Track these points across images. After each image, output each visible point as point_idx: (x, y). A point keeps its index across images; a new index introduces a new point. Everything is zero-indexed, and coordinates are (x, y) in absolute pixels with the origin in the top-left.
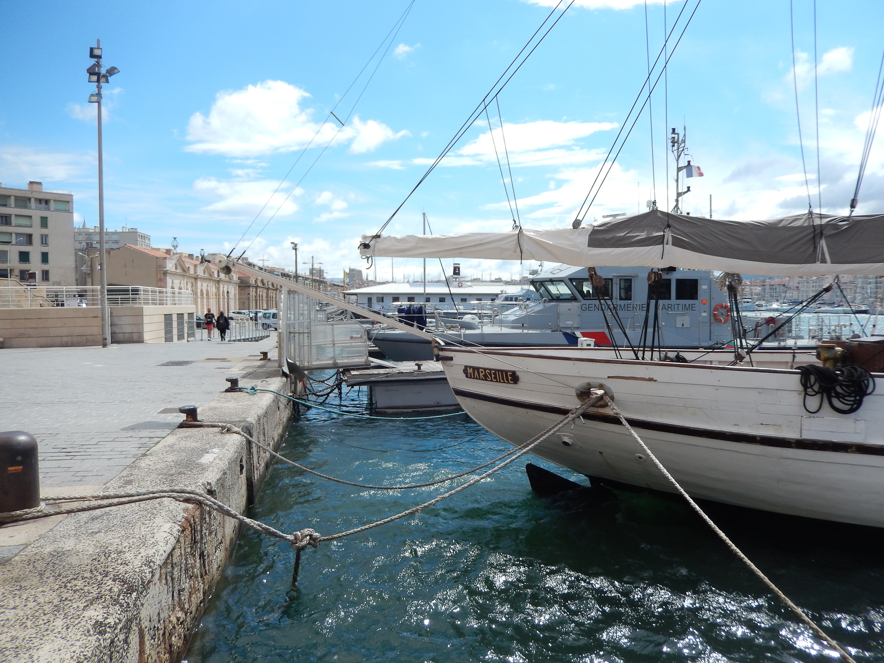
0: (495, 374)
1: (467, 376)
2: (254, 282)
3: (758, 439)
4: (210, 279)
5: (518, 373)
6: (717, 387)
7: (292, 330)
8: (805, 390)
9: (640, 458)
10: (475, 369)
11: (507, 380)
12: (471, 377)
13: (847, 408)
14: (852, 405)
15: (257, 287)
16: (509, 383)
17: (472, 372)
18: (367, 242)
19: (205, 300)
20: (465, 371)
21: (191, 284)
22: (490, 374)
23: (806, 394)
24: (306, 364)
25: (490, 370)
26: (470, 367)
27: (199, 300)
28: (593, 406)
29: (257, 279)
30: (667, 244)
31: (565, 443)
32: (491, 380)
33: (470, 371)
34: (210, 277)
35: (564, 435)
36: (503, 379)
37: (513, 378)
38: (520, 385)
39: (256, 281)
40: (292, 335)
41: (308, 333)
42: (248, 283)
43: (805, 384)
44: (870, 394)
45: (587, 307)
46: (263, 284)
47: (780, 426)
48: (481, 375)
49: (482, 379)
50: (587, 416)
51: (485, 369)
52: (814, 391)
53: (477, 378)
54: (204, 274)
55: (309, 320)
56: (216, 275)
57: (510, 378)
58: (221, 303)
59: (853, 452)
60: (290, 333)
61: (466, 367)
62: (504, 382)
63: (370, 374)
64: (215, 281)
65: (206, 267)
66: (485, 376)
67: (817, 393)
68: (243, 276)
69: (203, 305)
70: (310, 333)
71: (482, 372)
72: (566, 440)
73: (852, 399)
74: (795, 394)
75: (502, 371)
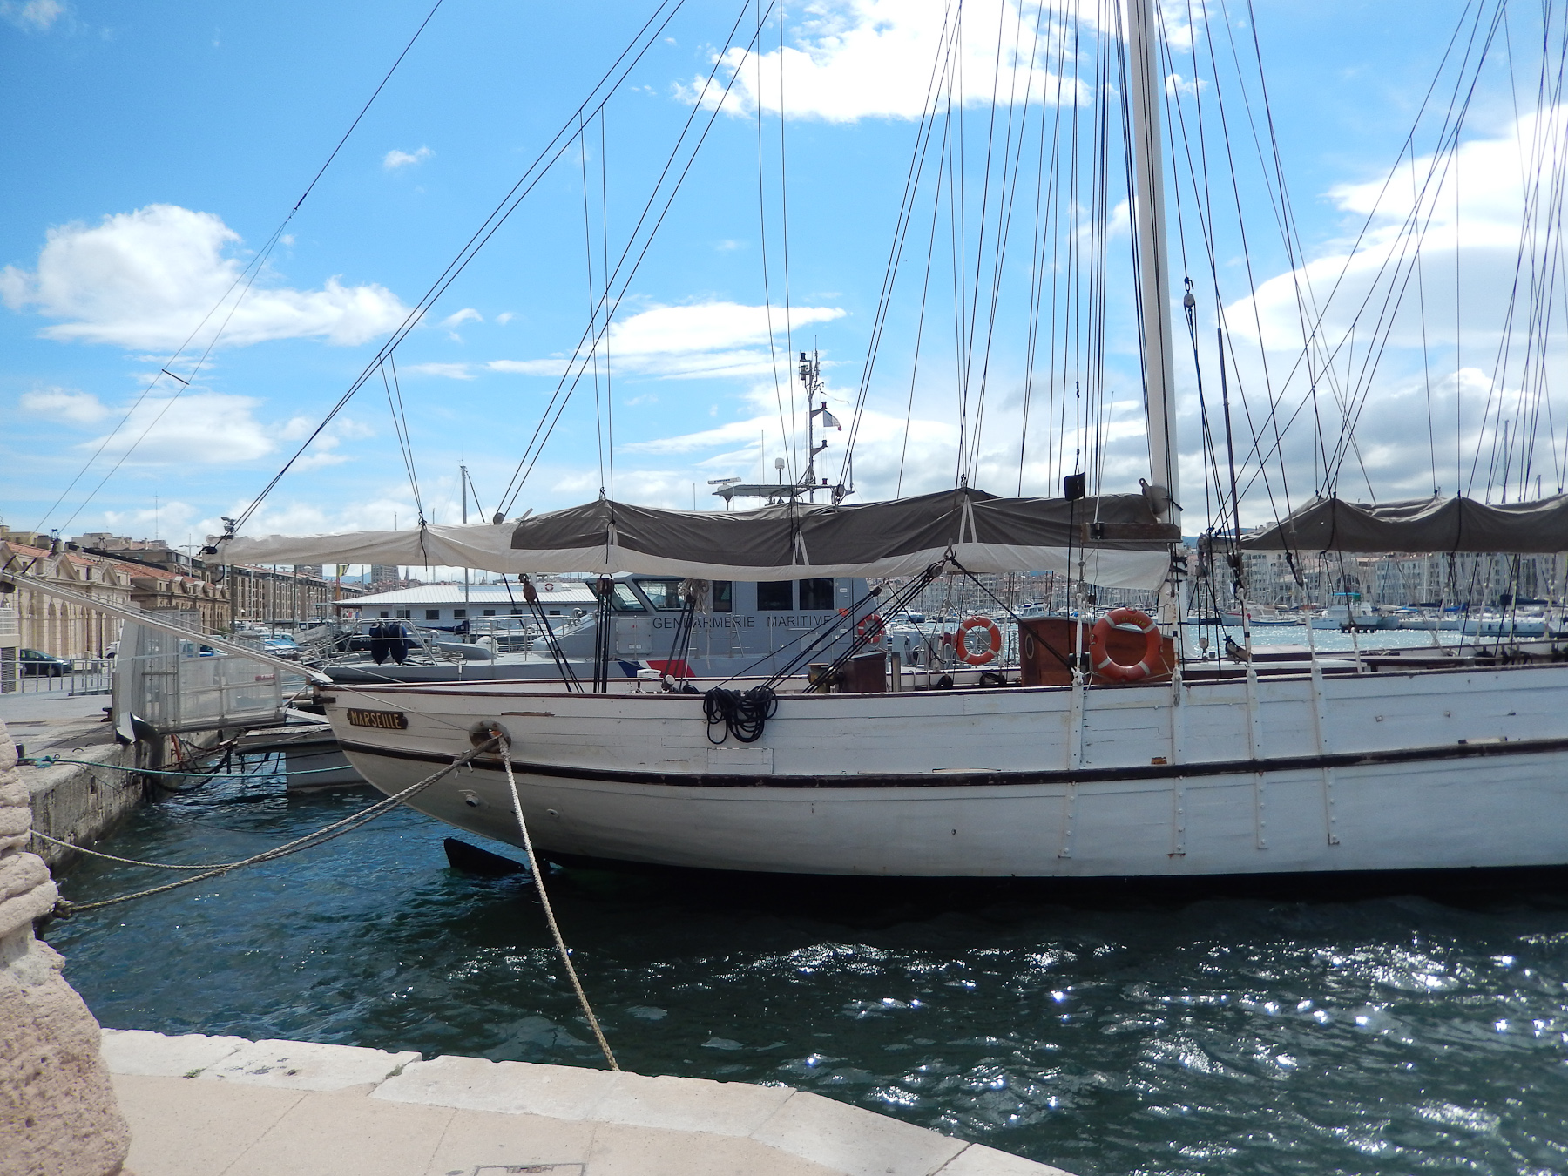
0: (380, 717)
1: (351, 723)
2: (164, 588)
3: (663, 778)
4: (70, 585)
5: (406, 715)
6: (619, 720)
7: (147, 670)
8: (709, 718)
9: (552, 813)
10: (360, 712)
11: (394, 725)
12: (355, 724)
13: (749, 735)
14: (754, 731)
15: (171, 597)
16: (396, 728)
17: (358, 717)
18: (213, 546)
19: (58, 623)
20: (349, 716)
21: (28, 595)
22: (375, 718)
23: (710, 723)
24: (171, 724)
25: (375, 712)
26: (355, 710)
27: (46, 623)
28: (486, 751)
29: (171, 582)
30: (612, 544)
31: (469, 803)
32: (377, 727)
33: (354, 715)
34: (70, 581)
35: (470, 793)
36: (390, 724)
37: (399, 721)
38: (410, 729)
39: (169, 586)
40: (148, 678)
41: (174, 674)
42: (154, 588)
43: (709, 713)
44: (769, 718)
45: (663, 622)
46: (185, 592)
47: (687, 761)
48: (366, 719)
49: (368, 726)
50: (477, 764)
51: (370, 712)
52: (716, 718)
53: (362, 725)
54: (58, 574)
55: (176, 654)
56: (83, 576)
57: (397, 721)
58: (94, 628)
59: (760, 786)
60: (144, 675)
61: (350, 710)
62: (391, 728)
63: (276, 734)
64: (82, 586)
65: (62, 562)
66: (370, 720)
67: (721, 720)
68: (142, 576)
69: (55, 633)
70: (177, 673)
71: (367, 716)
72: (470, 798)
73: (754, 724)
74: (700, 722)
75: (387, 713)
